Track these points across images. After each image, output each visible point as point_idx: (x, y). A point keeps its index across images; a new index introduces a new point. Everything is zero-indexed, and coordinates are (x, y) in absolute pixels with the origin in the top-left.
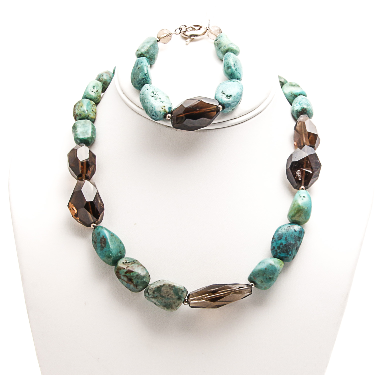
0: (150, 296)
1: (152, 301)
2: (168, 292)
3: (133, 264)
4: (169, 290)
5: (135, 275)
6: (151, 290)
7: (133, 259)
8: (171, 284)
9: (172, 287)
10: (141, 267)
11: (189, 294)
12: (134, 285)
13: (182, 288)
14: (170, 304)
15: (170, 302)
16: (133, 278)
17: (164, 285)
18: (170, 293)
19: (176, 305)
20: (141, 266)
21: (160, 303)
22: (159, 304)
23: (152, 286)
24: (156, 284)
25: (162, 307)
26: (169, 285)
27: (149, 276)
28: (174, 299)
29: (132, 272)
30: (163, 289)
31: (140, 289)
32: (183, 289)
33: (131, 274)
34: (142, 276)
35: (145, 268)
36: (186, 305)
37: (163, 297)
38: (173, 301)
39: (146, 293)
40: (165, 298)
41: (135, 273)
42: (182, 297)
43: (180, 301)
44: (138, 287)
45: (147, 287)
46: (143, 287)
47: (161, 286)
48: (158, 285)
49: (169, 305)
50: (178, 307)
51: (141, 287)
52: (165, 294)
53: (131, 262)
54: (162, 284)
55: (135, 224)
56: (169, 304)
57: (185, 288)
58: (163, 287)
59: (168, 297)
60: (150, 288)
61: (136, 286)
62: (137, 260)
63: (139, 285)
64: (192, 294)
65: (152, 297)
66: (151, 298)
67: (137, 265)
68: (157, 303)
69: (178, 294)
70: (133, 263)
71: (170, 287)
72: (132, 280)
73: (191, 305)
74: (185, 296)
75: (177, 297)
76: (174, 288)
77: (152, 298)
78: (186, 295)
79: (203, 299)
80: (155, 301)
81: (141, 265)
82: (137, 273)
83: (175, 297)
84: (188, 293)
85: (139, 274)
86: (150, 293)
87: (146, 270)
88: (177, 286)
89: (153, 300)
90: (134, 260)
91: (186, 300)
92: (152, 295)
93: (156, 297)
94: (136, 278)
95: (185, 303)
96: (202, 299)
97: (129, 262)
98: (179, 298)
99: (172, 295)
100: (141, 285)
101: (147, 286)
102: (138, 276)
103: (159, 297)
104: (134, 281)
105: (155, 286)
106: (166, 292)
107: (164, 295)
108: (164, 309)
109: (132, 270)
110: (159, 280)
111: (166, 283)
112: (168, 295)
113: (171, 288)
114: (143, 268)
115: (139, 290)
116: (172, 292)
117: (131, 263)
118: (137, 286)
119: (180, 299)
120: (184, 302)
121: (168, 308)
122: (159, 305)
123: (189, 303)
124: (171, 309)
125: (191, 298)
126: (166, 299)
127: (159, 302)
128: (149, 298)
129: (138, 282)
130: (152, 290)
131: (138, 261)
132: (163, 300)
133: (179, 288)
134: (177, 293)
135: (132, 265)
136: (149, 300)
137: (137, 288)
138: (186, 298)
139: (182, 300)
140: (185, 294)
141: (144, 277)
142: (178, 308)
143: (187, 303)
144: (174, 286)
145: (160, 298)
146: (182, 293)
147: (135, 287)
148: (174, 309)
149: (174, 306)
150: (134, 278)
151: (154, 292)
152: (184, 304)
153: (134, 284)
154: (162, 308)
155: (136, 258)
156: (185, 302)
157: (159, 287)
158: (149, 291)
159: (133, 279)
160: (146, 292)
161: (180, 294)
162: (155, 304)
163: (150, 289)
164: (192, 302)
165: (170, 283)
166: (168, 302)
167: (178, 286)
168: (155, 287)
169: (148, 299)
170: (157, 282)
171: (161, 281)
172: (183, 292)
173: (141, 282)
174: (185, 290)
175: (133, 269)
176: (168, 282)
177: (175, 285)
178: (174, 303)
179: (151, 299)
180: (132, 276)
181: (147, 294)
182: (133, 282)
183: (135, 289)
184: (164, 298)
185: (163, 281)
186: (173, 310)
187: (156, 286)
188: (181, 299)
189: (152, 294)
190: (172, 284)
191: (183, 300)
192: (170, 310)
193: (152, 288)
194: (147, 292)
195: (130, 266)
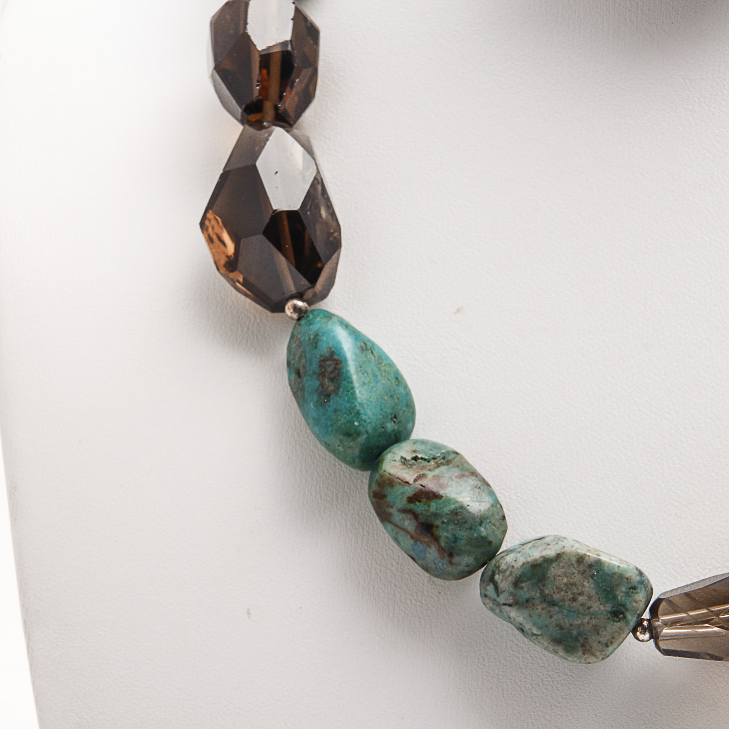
0: (502, 599)
1: (509, 619)
2: (575, 585)
3: (443, 468)
4: (577, 578)
5: (446, 510)
6: (508, 573)
7: (444, 447)
8: (588, 554)
9: (591, 566)
10: (472, 481)
11: (659, 601)
12: (441, 550)
13: (628, 575)
14: (580, 634)
15: (579, 626)
16: (438, 522)
17: (559, 556)
18: (580, 591)
19: (601, 639)
20: (474, 477)
21: (541, 628)
22: (535, 631)
23: (510, 558)
24: (528, 551)
25: (546, 644)
26: (581, 559)
27: (504, 518)
28: (593, 615)
29: (436, 496)
30: (554, 571)
31: (466, 569)
32: (636, 578)
33: (434, 506)
34: (473, 517)
35: (488, 485)
36: (643, 641)
37: (553, 604)
38: (594, 621)
39: (488, 585)
40: (560, 607)
41: (449, 501)
42: (627, 610)
43: (618, 624)
44: (456, 559)
45: (493, 562)
46: (475, 558)
47: (547, 561)
48: (536, 554)
49: (576, 639)
50: (611, 649)
51: (466, 560)
52: (563, 593)
53: (434, 458)
54: (551, 552)
55: (458, 310)
56: (575, 633)
57: (641, 574)
58: (554, 565)
59: (575, 604)
60: (503, 566)
61: (450, 553)
62: (457, 454)
63: (460, 553)
64: (669, 601)
65: (511, 601)
66: (505, 604)
67: (456, 472)
68: (528, 626)
69: (615, 597)
70: (442, 464)
71: (582, 568)
72: (435, 529)
73: (663, 646)
74: (642, 605)
75: (609, 607)
76: (598, 572)
77: (510, 605)
78: (644, 600)
79: (714, 624)
80: (520, 619)
81: (474, 473)
82: (456, 502)
83: (602, 607)
84: (652, 593)
85: (462, 507)
86: (505, 584)
87: (492, 493)
88: (610, 564)
89: (513, 613)
90: (448, 453)
91: (645, 623)
92: (511, 594)
93: (527, 601)
94: (448, 523)
95: (638, 633)
96: (707, 622)
97: (427, 457)
98: (618, 613)
99: (590, 598)
100: (469, 553)
101: (493, 555)
102: (459, 515)
103: (537, 602)
104: (444, 534)
105: (521, 560)
106: (566, 584)
107: (556, 597)
108: (556, 652)
109: (435, 490)
110: (540, 536)
111: (568, 549)
112: (574, 599)
113: (585, 571)
114: (479, 484)
115: (463, 572)
116: (589, 586)
117: (432, 463)
118: (451, 555)
119: (621, 616)
120: (634, 631)
121: (570, 649)
122: (535, 634)
123: (655, 636)
124: (584, 654)
125: (665, 614)
126: (565, 612)
127: (535, 624)
128: (498, 605)
129: (456, 539)
130: (511, 574)
131: (462, 458)
132: (551, 617)
133: (616, 570)
134: (609, 593)
135: (437, 472)
136: (498, 611)
137: (451, 563)
138: (646, 615)
139: (627, 623)
140: (641, 596)
141: (482, 520)
142: (611, 653)
143: (647, 636)
144: (598, 563)
145: (539, 608)
146: (627, 594)
147: (446, 559)
148: (596, 656)
149: (593, 640)
150: (443, 522)
151: (516, 584)
152: (638, 639)
153: (442, 544)
154: (546, 649)
155: (452, 445)
156: (639, 629)
157: (539, 562)
158: (497, 577)
159: (437, 527)
160: (489, 580)
161: (620, 596)
162: (522, 630)
163: (505, 571)
164: (666, 631)
165: (582, 551)
166: (571, 625)
167: (615, 562)
168: (524, 564)
169: (492, 610)
170: (530, 545)
171: (547, 540)
172: (634, 588)
173: (470, 541)
174: (642, 582)
175: (442, 486)
176: (577, 545)
177: (604, 558)
178: (596, 630)
179: (507, 608)
180: (436, 515)
181: (491, 588)
182: (436, 539)
183: (443, 564)
184: (556, 608)
185: (558, 539)
186: (592, 659)
187: (529, 559)
188: (625, 617)
189: (512, 590)
190: (593, 556)
191: (632, 620)
192: (580, 658)
193: (513, 567)
194: (492, 580)
195: (430, 475)
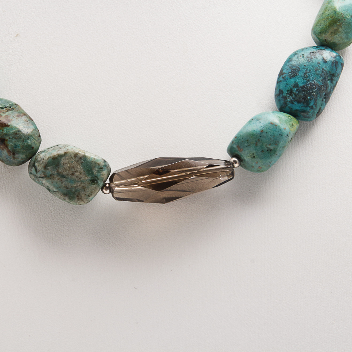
0: (39, 175)
1: (42, 184)
2: (73, 167)
3: (10, 112)
4: (74, 164)
5: (11, 132)
6: (41, 162)
7: (10, 102)
8: (80, 152)
9: (81, 158)
10: (24, 118)
11: (114, 174)
12: (9, 151)
13: (99, 162)
14: (76, 191)
15: (75, 187)
16: (7, 138)
17: (65, 154)
18: (76, 170)
19: (86, 193)
20: (25, 116)
21: (57, 188)
22: (55, 190)
23: (42, 155)
24: (51, 152)
25: (60, 196)
26: (76, 155)
27: (40, 136)
28: (82, 182)
29: (6, 125)
30: (63, 161)
31: (21, 160)
32: (102, 164)
33: (5, 130)
34: (24, 135)
35: (32, 120)
36: (106, 194)
37: (63, 176)
38: (83, 185)
39: (32, 168)
40: (66, 178)
41: (12, 128)
42: (98, 179)
43: (94, 186)
44: (16, 156)
45: (34, 157)
46: (26, 155)
47: (60, 156)
48: (55, 153)
49: (74, 193)
50: (91, 198)
51: (21, 156)
52: (68, 171)
53: (6, 107)
54: (62, 152)
55: (17, 35)
56: (74, 190)
57: (105, 161)
58: (63, 158)
59: (73, 177)
60: (39, 159)
61: (13, 153)
62: (17, 105)
63: (18, 153)
64: (118, 174)
65: (43, 176)
66: (40, 177)
67: (16, 114)
68: (51, 188)
69: (92, 173)
70: (9, 110)
71: (76, 159)
72: (5, 142)
73: (115, 195)
74: (105, 176)
75: (90, 178)
76: (84, 161)
77: (42, 178)
78: (106, 174)
79: (140, 185)
80: (48, 184)
81: (25, 114)
82: (16, 128)
83: (86, 178)
84: (110, 171)
85: (19, 131)
86: (40, 168)
87: (34, 124)
88: (90, 157)
89: (44, 181)
90: (13, 104)
91: (107, 185)
92: (43, 172)
93: (51, 175)
94: (12, 139)
95: (104, 190)
96: (136, 184)
97: (2, 107)
98: (94, 181)
99: (81, 173)
100: (23, 153)
101: (35, 154)
102: (18, 135)
103: (55, 176)
104: (10, 144)
105: (48, 156)
106: (69, 167)
107: (65, 173)
108: (65, 200)
109: (6, 122)
110: (58, 144)
111: (70, 150)
112: (73, 174)
113: (78, 161)
114: (28, 119)
115: (20, 162)
116: (80, 168)
117: (5, 109)
118: (14, 154)
119: (96, 182)
120: (102, 189)
121: (71, 198)
122: (55, 191)
123: (112, 191)
124: (78, 200)
125: (115, 181)
126: (69, 180)
127: (54, 186)
128: (37, 177)
129: (16, 146)
130: (43, 163)
131: (19, 107)
132: (62, 183)
133: (93, 160)
134: (90, 171)
135: (7, 114)
136: (37, 181)
137: (14, 158)
138: (108, 181)
139: (99, 185)
140: (105, 172)
141: (29, 137)
142: (91, 200)
143: (108, 191)
144: (85, 157)
145: (56, 178)
146: (98, 171)
147: (12, 156)
148: (84, 201)
149: (82, 193)
150: (10, 138)
151: (45, 167)
152: (104, 193)
153: (10, 149)
154: (60, 198)
155: (15, 101)
156: (105, 188)
157: (56, 157)
158: (36, 164)
159: (7, 140)
160: (32, 165)
161: (95, 173)
162: (49, 189)
163: (40, 161)
164: (117, 189)
165: (77, 151)
166: (72, 186)
167: (92, 156)
168: (49, 158)
169: (34, 180)
170: (52, 149)
171: (60, 146)
172: (102, 168)
173: (23, 147)
174: (105, 166)
175: (9, 121)
176: (74, 148)
177: (87, 154)
178: (84, 189)
179: (41, 179)
180: (6, 134)
181: (33, 169)
182: (7, 146)
183: (10, 158)
184: (65, 179)
185: (65, 146)
186: (82, 203)
187: (51, 155)
188: (97, 183)
189: (43, 170)
190: (82, 153)
191: (101, 184)
192: (76, 202)
193: (44, 159)
194: (34, 166)
195: (3, 115)
